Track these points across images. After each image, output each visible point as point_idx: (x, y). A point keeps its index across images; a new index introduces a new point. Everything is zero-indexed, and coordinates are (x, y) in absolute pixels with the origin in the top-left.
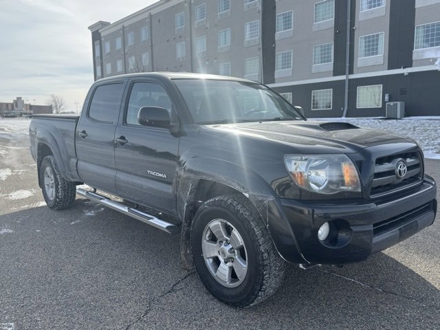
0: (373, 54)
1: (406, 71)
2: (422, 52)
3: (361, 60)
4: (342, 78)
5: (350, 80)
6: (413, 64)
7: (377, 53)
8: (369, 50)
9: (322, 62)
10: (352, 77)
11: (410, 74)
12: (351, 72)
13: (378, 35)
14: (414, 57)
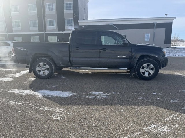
0: (52, 26)
1: (64, 32)
2: (68, 27)
3: (48, 27)
4: (43, 33)
5: (45, 34)
6: (66, 30)
7: (53, 26)
8: (51, 24)
9: (33, 27)
10: (46, 33)
11: (65, 33)
12: (45, 31)
13: (53, 20)
14: (65, 28)
